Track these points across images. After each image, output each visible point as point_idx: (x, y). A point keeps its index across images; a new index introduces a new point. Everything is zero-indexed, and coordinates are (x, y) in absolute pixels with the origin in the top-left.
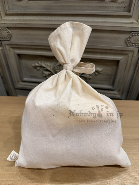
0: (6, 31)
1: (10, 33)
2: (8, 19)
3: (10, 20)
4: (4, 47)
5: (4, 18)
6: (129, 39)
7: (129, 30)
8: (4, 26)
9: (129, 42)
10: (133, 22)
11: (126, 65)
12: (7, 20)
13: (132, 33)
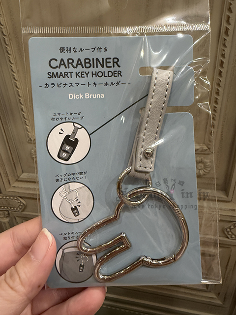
0: (17, 201)
1: (23, 204)
2: (20, 186)
3: (25, 188)
4: (14, 219)
5: (13, 183)
6: (229, 230)
7: (229, 219)
8: (14, 195)
9: (230, 233)
10: (234, 208)
11: (228, 262)
12: (18, 187)
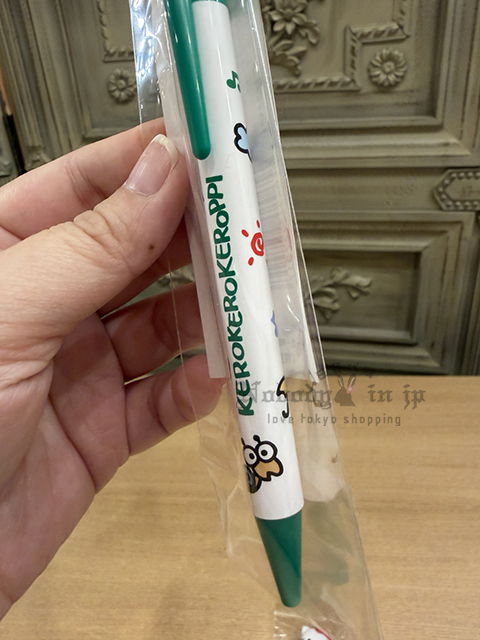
9: (444, 196)
13: (450, 171)
